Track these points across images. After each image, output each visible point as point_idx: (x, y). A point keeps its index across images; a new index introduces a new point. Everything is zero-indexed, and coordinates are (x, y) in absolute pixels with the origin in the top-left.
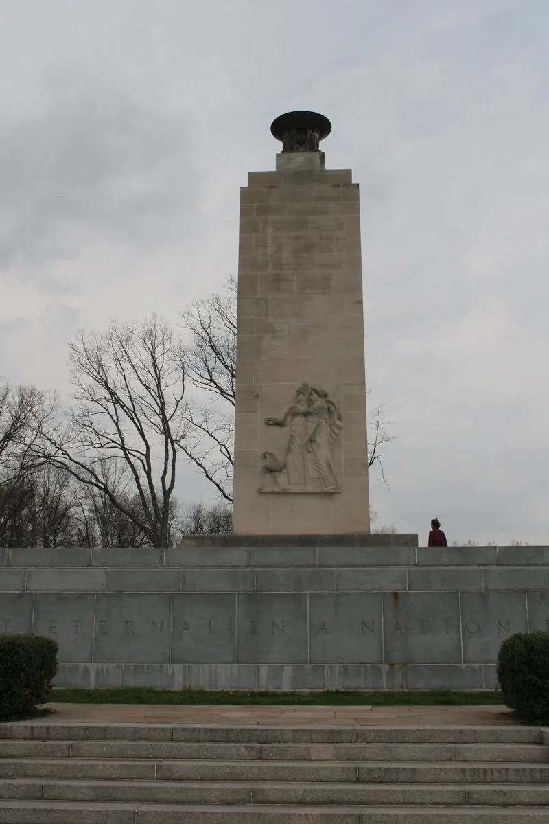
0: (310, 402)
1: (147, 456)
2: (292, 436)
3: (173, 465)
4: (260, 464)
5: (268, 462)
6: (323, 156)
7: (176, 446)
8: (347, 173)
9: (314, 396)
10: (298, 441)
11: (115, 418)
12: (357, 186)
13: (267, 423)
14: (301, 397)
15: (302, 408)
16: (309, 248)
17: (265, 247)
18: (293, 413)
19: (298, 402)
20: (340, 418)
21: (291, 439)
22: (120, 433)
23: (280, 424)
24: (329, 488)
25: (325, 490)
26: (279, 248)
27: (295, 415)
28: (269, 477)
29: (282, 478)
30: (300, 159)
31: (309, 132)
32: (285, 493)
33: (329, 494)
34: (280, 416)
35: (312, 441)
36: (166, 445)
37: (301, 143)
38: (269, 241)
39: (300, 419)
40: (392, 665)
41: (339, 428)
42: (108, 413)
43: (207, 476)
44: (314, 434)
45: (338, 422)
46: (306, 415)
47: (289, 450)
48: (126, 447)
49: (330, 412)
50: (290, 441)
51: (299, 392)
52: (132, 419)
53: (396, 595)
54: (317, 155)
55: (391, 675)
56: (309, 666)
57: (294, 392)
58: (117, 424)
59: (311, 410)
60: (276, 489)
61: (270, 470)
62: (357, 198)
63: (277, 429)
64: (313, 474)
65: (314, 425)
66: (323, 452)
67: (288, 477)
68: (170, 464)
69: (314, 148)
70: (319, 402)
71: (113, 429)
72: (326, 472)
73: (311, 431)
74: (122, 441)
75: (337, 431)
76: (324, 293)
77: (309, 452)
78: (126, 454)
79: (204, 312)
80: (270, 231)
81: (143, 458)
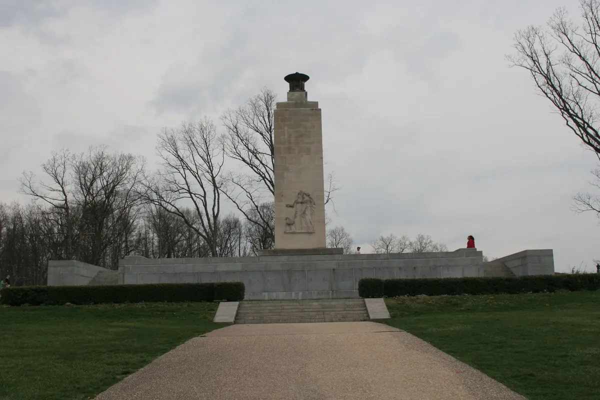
0: (303, 198)
1: (205, 197)
2: (297, 211)
3: (218, 202)
4: (285, 222)
5: (288, 221)
6: (306, 94)
7: (220, 191)
8: (316, 104)
9: (305, 196)
10: (299, 213)
11: (184, 175)
12: (320, 109)
13: (287, 206)
14: (300, 196)
15: (300, 200)
16: (302, 136)
17: (284, 134)
18: (296, 202)
19: (299, 198)
20: (314, 204)
21: (296, 212)
22: (187, 184)
23: (292, 207)
24: (311, 231)
25: (309, 231)
26: (290, 136)
27: (298, 203)
28: (288, 227)
29: (293, 227)
30: (297, 94)
31: (301, 81)
32: (294, 233)
33: (311, 233)
34: (292, 203)
35: (304, 213)
36: (214, 191)
37: (297, 86)
38: (286, 133)
39: (299, 205)
40: (333, 291)
41: (314, 208)
42: (180, 172)
43: (238, 208)
44: (305, 211)
45: (314, 206)
46: (302, 203)
47: (295, 216)
48: (191, 191)
49: (311, 202)
50: (296, 213)
51: (299, 194)
52: (195, 177)
53: (334, 270)
54: (304, 93)
55: (333, 294)
56: (307, 292)
57: (297, 194)
58: (185, 179)
59: (304, 201)
60: (291, 231)
61: (289, 225)
62: (320, 115)
63: (290, 209)
64: (305, 225)
65: (305, 207)
66: (308, 217)
67: (295, 227)
68: (217, 201)
69: (302, 89)
70: (307, 198)
71: (183, 181)
72: (310, 225)
73: (304, 209)
74: (189, 189)
75: (313, 209)
76: (308, 154)
77: (303, 217)
78: (191, 196)
79: (233, 116)
80: (286, 128)
81: (203, 198)
